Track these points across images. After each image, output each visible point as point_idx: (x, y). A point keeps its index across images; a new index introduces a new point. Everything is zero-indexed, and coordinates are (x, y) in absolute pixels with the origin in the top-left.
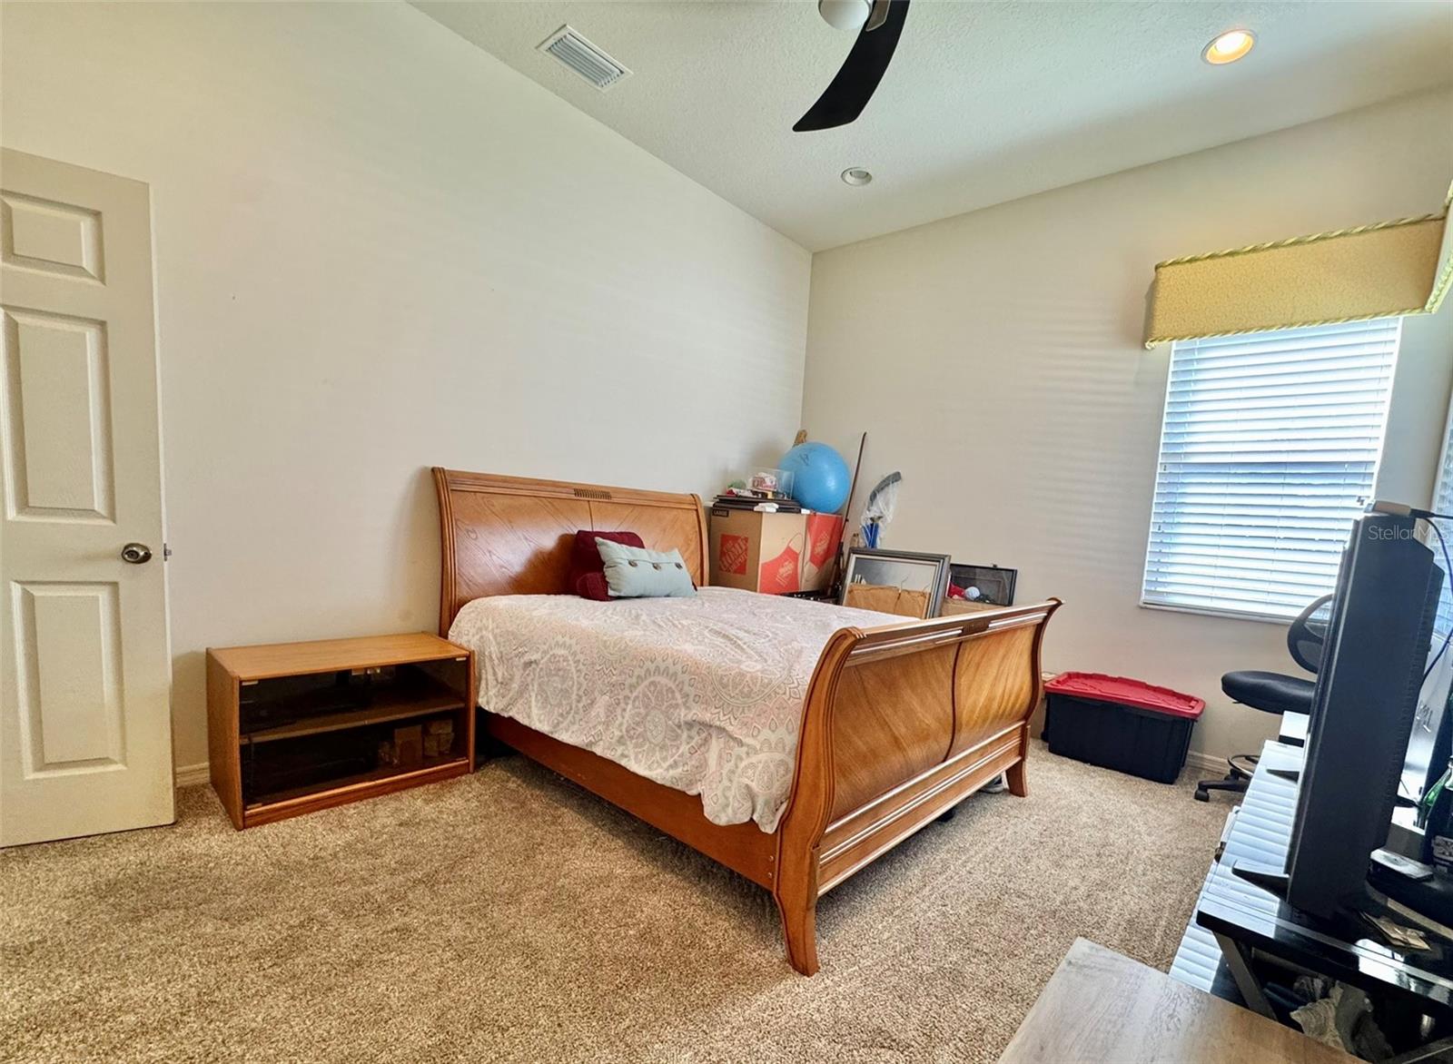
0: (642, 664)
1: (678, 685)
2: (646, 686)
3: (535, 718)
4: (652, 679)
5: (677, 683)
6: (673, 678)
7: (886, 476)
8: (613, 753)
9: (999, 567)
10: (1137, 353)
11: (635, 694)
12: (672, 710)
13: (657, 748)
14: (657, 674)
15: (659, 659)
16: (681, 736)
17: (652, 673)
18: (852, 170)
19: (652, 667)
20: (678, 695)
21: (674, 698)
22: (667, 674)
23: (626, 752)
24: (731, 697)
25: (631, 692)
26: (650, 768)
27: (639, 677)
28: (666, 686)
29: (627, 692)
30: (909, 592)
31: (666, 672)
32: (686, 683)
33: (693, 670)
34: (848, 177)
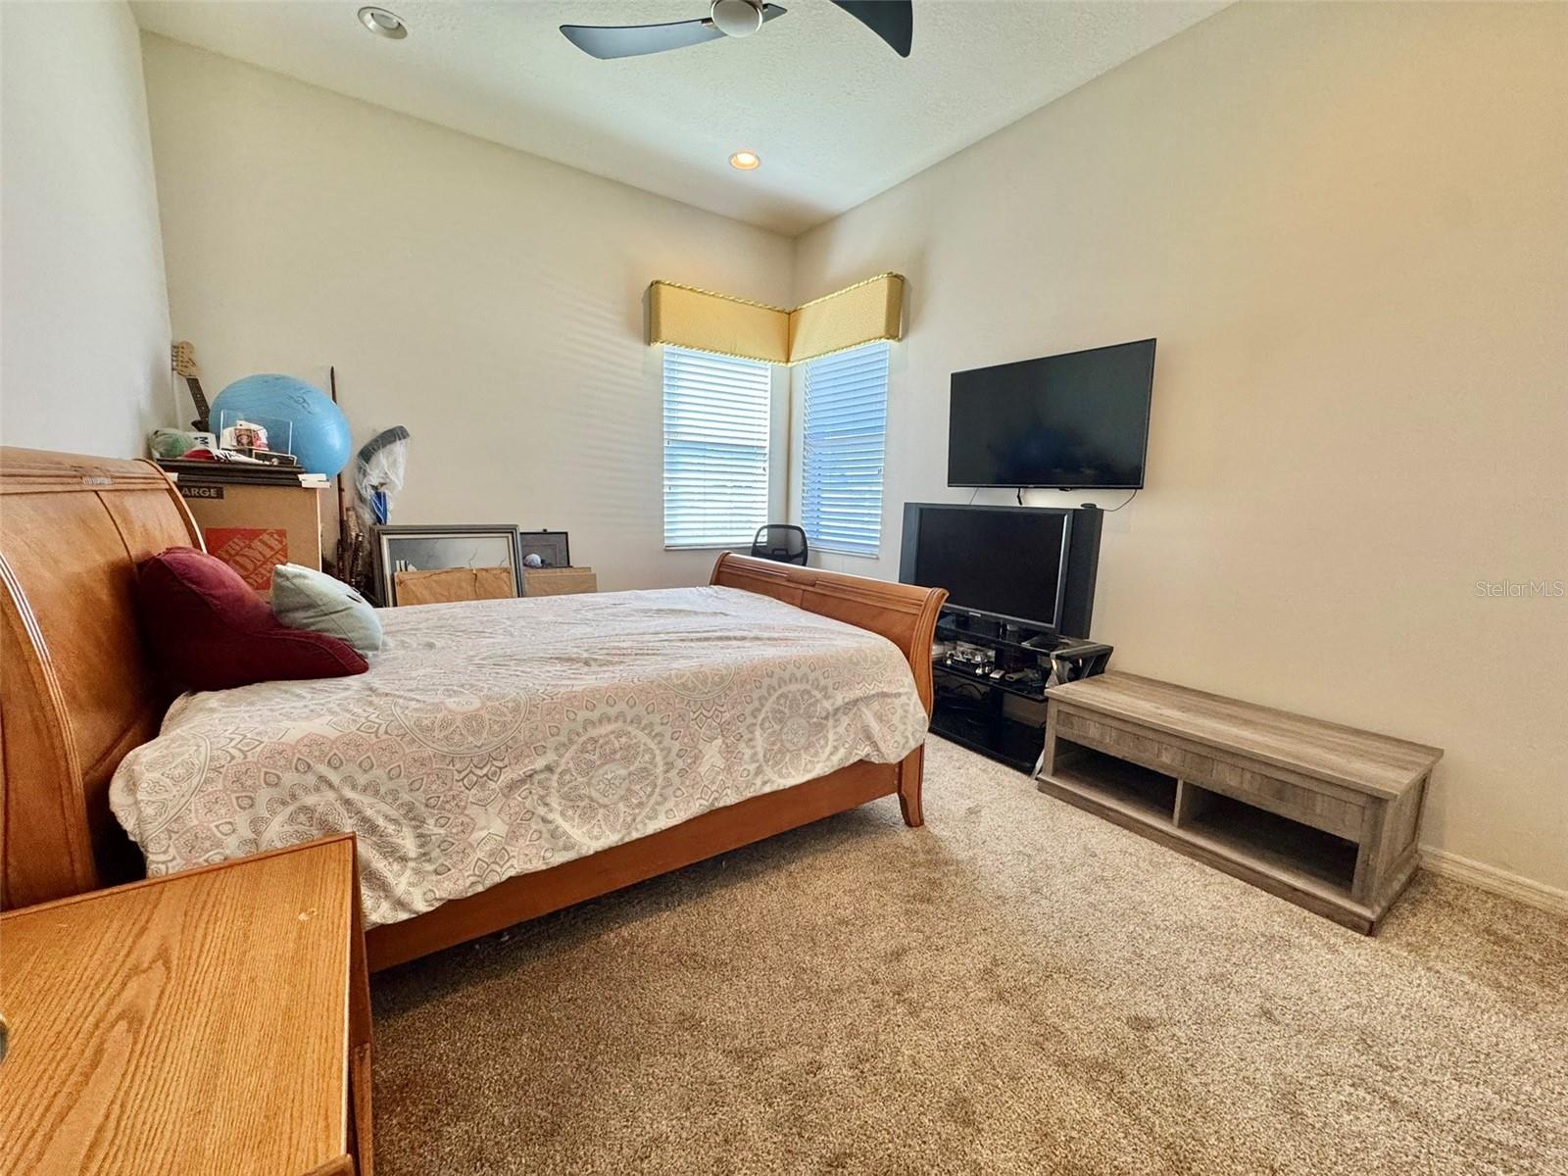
0: (758, 684)
1: (813, 685)
2: (774, 702)
3: (586, 840)
4: (779, 692)
5: (810, 682)
6: (805, 680)
7: (381, 430)
8: (752, 790)
9: (549, 531)
10: (641, 346)
11: (760, 718)
12: (812, 708)
13: (802, 751)
14: (783, 685)
15: (777, 670)
16: (826, 725)
17: (777, 687)
18: (375, 11)
19: (774, 682)
20: (815, 693)
21: (811, 696)
22: (796, 679)
23: (766, 778)
24: (868, 669)
25: (755, 717)
26: (806, 771)
27: (760, 698)
28: (798, 691)
29: (750, 720)
30: (487, 570)
31: (793, 679)
32: (821, 678)
33: (820, 664)
34: (368, 16)
